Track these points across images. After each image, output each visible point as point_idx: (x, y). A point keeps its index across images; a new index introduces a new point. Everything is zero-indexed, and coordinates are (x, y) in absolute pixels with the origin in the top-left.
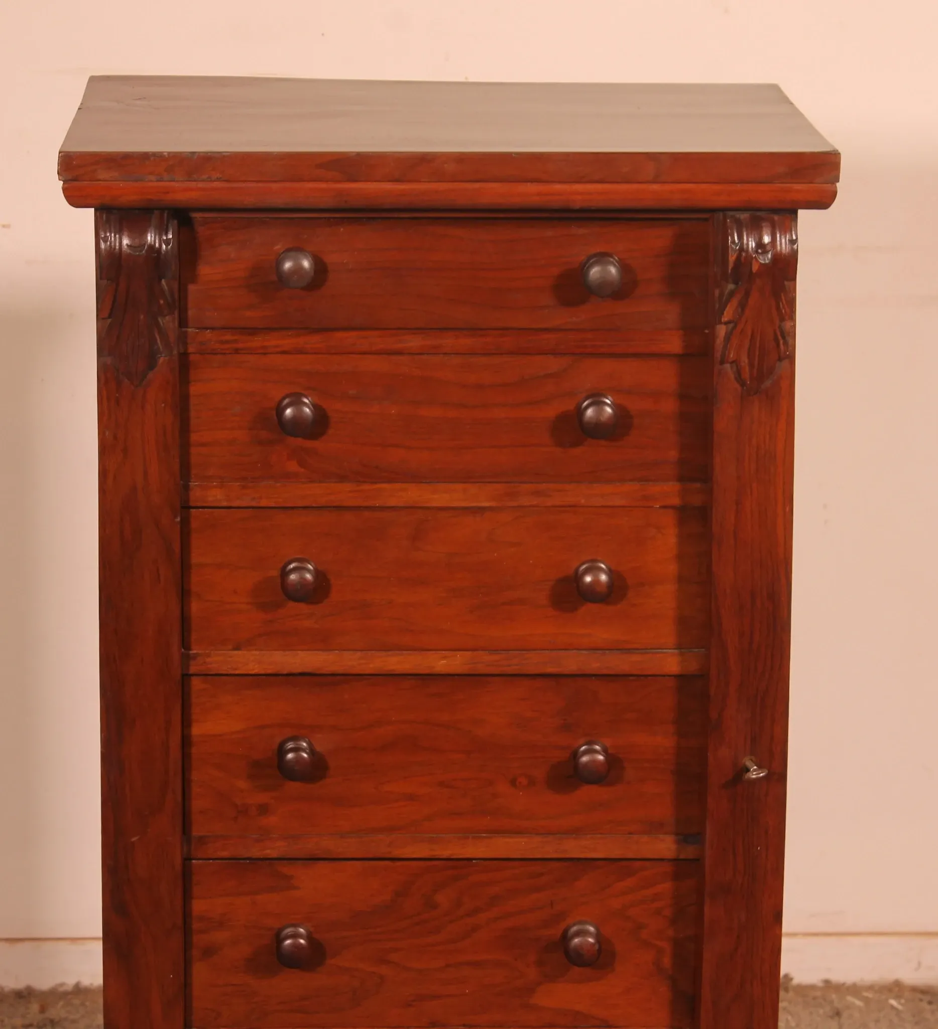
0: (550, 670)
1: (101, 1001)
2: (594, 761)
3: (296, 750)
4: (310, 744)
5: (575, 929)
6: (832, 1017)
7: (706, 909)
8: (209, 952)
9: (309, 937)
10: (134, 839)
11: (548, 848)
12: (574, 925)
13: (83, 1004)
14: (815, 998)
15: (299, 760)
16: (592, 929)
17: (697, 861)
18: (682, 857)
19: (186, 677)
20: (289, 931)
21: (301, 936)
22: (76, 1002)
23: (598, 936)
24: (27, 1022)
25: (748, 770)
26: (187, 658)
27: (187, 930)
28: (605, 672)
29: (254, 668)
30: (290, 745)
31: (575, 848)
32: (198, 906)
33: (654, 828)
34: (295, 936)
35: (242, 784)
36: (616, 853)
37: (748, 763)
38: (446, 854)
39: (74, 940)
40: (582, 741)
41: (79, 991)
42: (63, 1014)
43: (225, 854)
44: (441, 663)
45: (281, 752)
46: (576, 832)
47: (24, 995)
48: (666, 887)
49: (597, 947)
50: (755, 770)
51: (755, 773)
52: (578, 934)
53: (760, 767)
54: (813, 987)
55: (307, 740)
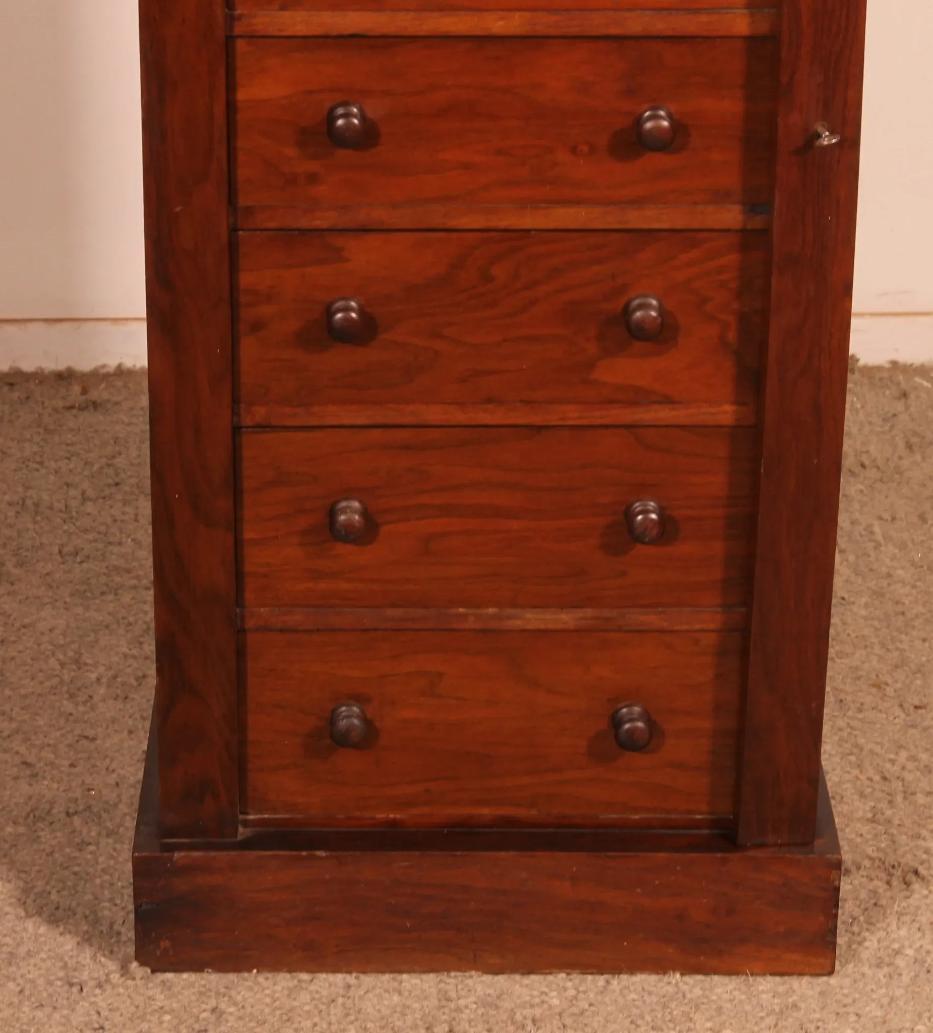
0: (614, 31)
1: (145, 384)
2: (660, 129)
3: (347, 116)
4: (361, 110)
5: (636, 302)
6: (899, 399)
7: (773, 282)
8: (256, 327)
9: (361, 311)
10: (178, 209)
11: (610, 219)
12: (635, 299)
13: (125, 386)
14: (881, 379)
15: (349, 125)
16: (654, 302)
17: (765, 232)
18: (749, 227)
19: (230, 39)
20: (339, 304)
21: (352, 310)
22: (119, 383)
23: (661, 310)
24: (68, 404)
25: (819, 136)
26: (231, 19)
27: (234, 305)
28: (671, 33)
29: (301, 29)
30: (340, 111)
31: (636, 219)
32: (246, 279)
33: (719, 197)
34: (347, 309)
35: (290, 152)
36: (680, 224)
37: (820, 129)
38: (503, 224)
39: (115, 320)
40: (645, 106)
41: (121, 372)
42: (105, 396)
43: (273, 225)
44: (497, 24)
45: (331, 118)
46: (638, 202)
47: (65, 377)
48: (732, 259)
49: (659, 321)
50: (827, 136)
51: (827, 139)
52: (641, 307)
53: (832, 133)
54: (879, 368)
55: (358, 105)
